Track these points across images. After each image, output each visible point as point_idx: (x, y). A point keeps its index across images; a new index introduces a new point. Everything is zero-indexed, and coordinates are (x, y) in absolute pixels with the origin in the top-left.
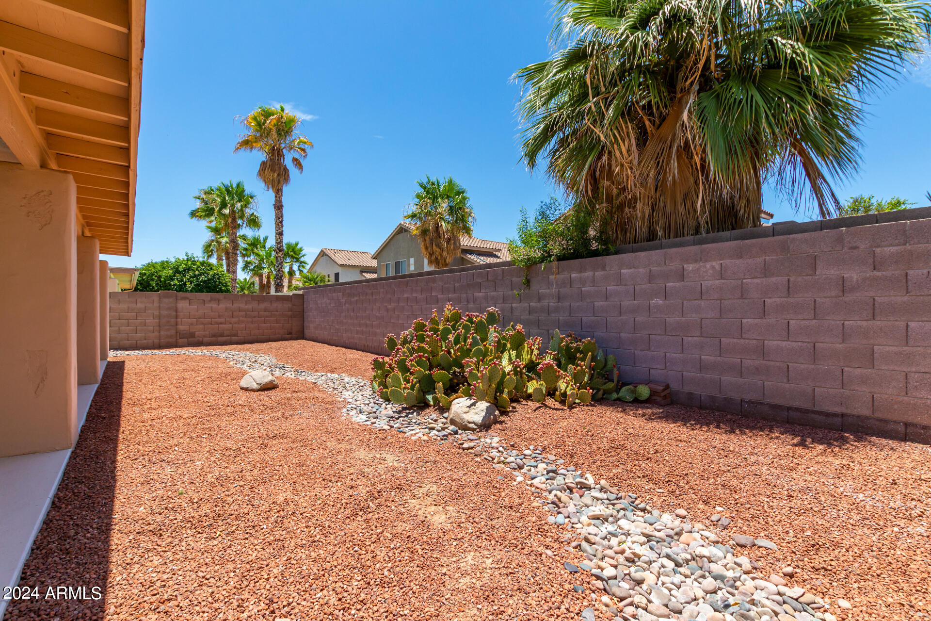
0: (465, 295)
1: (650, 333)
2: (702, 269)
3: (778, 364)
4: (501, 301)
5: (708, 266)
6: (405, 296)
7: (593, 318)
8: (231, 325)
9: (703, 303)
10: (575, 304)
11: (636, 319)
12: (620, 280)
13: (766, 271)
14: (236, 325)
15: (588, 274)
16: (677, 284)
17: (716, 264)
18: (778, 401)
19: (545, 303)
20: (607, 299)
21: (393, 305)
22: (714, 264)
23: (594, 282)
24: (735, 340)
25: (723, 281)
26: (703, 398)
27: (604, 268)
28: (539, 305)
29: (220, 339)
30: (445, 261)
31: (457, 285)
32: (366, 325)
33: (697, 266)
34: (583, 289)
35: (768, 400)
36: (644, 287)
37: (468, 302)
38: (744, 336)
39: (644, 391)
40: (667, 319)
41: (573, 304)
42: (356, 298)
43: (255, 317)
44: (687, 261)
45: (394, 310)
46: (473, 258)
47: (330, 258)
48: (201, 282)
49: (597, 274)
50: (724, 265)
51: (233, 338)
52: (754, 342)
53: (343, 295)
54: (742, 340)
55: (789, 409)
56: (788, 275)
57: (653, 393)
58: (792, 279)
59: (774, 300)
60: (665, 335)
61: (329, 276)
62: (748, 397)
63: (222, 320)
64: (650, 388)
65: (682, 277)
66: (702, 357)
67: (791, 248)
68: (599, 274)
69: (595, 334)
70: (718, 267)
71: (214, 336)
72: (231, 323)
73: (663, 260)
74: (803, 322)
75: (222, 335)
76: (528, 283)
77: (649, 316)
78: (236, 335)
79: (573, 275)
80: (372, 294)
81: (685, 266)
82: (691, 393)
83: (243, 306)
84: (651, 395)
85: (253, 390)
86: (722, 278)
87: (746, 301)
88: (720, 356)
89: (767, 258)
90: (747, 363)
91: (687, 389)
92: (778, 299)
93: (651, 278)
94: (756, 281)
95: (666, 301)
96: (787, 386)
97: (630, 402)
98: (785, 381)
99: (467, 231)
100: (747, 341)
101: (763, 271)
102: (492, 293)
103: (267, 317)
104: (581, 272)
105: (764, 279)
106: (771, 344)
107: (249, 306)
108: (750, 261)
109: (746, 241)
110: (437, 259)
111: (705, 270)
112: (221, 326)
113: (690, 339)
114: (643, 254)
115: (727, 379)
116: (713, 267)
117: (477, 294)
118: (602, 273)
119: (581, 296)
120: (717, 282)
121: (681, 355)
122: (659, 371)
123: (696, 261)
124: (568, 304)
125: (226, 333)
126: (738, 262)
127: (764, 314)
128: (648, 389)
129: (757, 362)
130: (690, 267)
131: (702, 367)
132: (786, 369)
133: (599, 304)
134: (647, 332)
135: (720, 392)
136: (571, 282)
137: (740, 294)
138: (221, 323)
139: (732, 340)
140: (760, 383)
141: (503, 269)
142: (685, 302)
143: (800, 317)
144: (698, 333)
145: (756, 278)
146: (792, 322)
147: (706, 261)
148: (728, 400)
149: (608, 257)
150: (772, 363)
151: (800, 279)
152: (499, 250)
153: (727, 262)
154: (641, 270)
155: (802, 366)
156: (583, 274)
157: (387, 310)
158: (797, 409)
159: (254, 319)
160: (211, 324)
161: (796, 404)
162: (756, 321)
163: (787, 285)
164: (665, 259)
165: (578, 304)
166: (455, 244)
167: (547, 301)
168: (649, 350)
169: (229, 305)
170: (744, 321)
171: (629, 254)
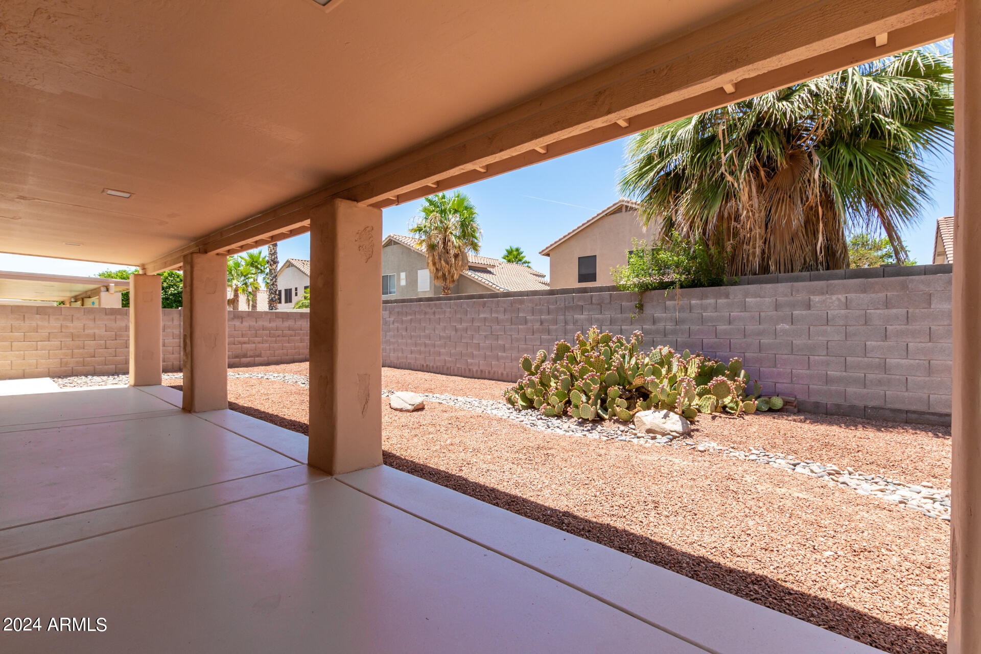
0: (562, 317)
1: (776, 352)
2: (828, 300)
3: (898, 377)
4: (608, 323)
5: (834, 297)
6: (482, 316)
7: (716, 340)
8: (254, 345)
9: (829, 328)
10: (695, 328)
11: (762, 341)
12: (744, 307)
13: (887, 304)
14: (261, 345)
15: (711, 301)
16: (804, 312)
17: (842, 297)
18: (898, 406)
19: (660, 326)
20: (730, 323)
21: (464, 325)
22: (840, 296)
23: (716, 308)
24: (860, 359)
25: (848, 311)
26: (828, 406)
27: (727, 296)
28: (653, 327)
29: (244, 360)
30: (453, 277)
31: (551, 307)
32: (425, 345)
33: (824, 297)
34: (704, 314)
35: (889, 406)
36: (769, 313)
37: (566, 323)
38: (868, 355)
39: (778, 402)
40: (794, 342)
41: (692, 327)
42: (409, 317)
43: (278, 336)
44: (814, 293)
45: (466, 330)
46: (470, 274)
47: (299, 269)
48: (171, 294)
49: (719, 301)
50: (849, 298)
51: (257, 359)
52: (877, 360)
53: (390, 313)
54: (866, 359)
55: (907, 412)
56: (908, 308)
57: (786, 403)
58: (910, 311)
59: (894, 327)
60: (792, 354)
61: (296, 289)
62: (871, 404)
63: (246, 339)
64: (783, 399)
65: (809, 306)
66: (828, 372)
67: (910, 286)
68: (721, 301)
69: (718, 354)
70: (843, 300)
71: (236, 357)
72: (254, 343)
73: (790, 291)
74: (919, 345)
75: (245, 356)
76: (641, 307)
77: (776, 339)
78: (260, 356)
79: (693, 302)
80: (434, 313)
81: (812, 297)
82: (819, 403)
83: (267, 324)
84: (784, 405)
85: (408, 411)
86: (847, 308)
87: (869, 327)
88: (845, 371)
89: (889, 294)
90: (870, 376)
91: (813, 399)
92: (898, 326)
93: (777, 306)
94: (878, 311)
95: (792, 326)
96: (906, 394)
97: (765, 412)
98: (904, 390)
99: (475, 247)
100: (871, 359)
101: (885, 304)
102: (597, 316)
103: (291, 336)
104: (702, 299)
105: (886, 310)
106: (892, 361)
107: (273, 325)
108: (873, 295)
109: (870, 279)
110: (444, 275)
111: (831, 301)
112: (245, 346)
113: (816, 357)
114: (769, 286)
115: (851, 390)
116: (839, 300)
117: (577, 316)
118: (725, 300)
119: (702, 320)
120: (843, 311)
121: (808, 371)
122: (786, 385)
123: (823, 294)
124: (688, 327)
125: (249, 353)
126: (862, 295)
127: (886, 337)
128: (781, 400)
129: (880, 376)
130: (816, 299)
131: (828, 380)
132: (905, 381)
133: (722, 327)
134: (774, 352)
135: (845, 401)
136: (691, 308)
137: (864, 322)
138: (245, 343)
139: (856, 359)
140: (882, 393)
141: (611, 294)
142: (811, 327)
143: (918, 340)
144: (825, 353)
145: (879, 309)
146: (910, 345)
147: (832, 294)
148: (853, 407)
149: (731, 287)
150: (893, 377)
151: (917, 311)
152: (494, 266)
153: (851, 296)
154: (767, 299)
155: (919, 379)
156: (704, 301)
157: (456, 330)
158: (914, 412)
159: (278, 338)
160: (234, 344)
161: (913, 408)
162: (879, 343)
163: (906, 315)
164: (792, 291)
165: (698, 327)
166: (463, 260)
167: (664, 324)
168: (775, 366)
169: (253, 323)
170: (868, 343)
171: (755, 286)
